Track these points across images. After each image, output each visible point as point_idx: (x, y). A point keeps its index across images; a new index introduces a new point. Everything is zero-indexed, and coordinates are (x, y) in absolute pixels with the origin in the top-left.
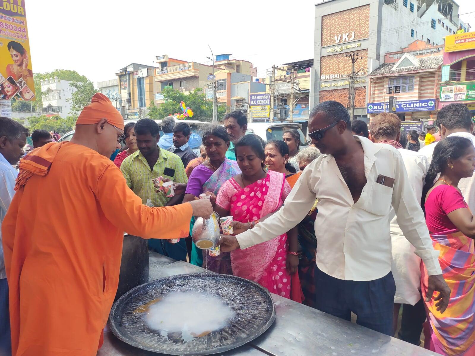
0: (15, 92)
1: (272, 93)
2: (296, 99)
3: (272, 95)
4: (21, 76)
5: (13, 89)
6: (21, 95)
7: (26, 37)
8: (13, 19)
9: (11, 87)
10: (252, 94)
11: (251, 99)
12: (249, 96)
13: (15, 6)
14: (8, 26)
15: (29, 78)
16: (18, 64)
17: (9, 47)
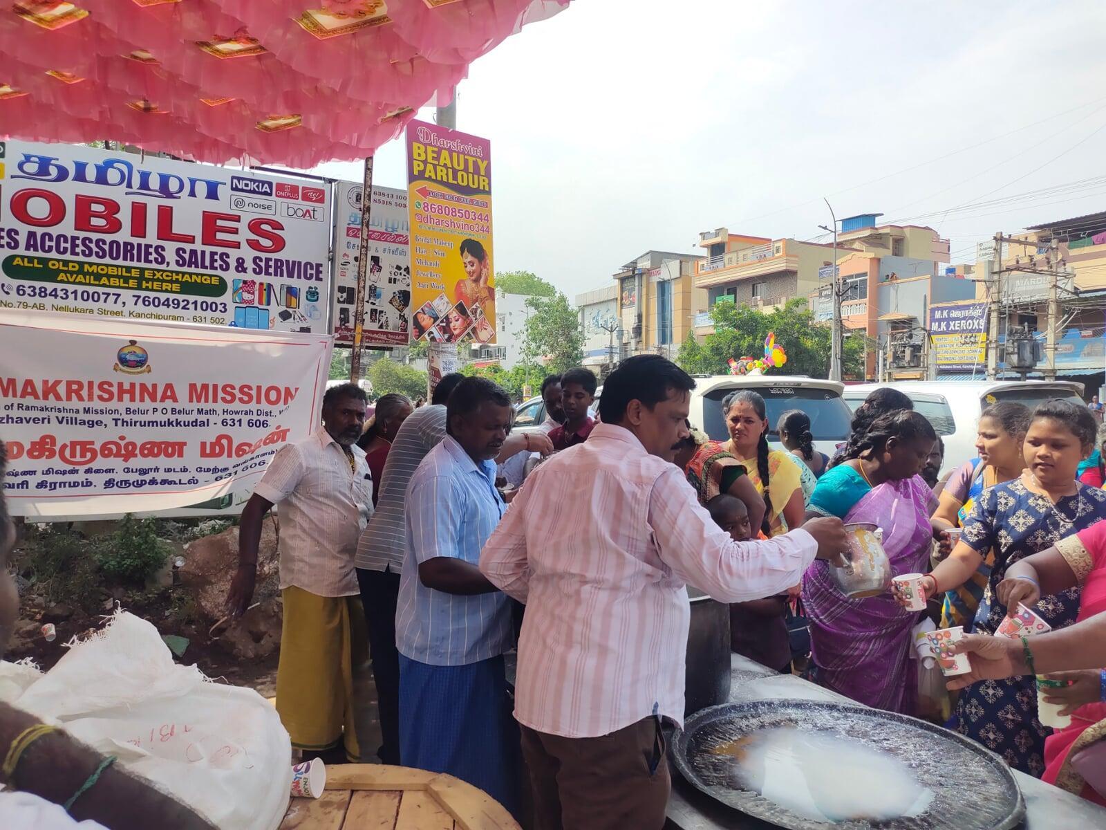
0: (466, 328)
1: (994, 302)
2: (1066, 316)
3: (994, 307)
4: (476, 300)
5: (463, 324)
6: (474, 333)
7: (488, 230)
8: (471, 200)
9: (460, 320)
10: (936, 305)
11: (933, 320)
12: (928, 312)
13: (476, 176)
14: (463, 212)
15: (488, 303)
16: (473, 278)
17: (462, 250)
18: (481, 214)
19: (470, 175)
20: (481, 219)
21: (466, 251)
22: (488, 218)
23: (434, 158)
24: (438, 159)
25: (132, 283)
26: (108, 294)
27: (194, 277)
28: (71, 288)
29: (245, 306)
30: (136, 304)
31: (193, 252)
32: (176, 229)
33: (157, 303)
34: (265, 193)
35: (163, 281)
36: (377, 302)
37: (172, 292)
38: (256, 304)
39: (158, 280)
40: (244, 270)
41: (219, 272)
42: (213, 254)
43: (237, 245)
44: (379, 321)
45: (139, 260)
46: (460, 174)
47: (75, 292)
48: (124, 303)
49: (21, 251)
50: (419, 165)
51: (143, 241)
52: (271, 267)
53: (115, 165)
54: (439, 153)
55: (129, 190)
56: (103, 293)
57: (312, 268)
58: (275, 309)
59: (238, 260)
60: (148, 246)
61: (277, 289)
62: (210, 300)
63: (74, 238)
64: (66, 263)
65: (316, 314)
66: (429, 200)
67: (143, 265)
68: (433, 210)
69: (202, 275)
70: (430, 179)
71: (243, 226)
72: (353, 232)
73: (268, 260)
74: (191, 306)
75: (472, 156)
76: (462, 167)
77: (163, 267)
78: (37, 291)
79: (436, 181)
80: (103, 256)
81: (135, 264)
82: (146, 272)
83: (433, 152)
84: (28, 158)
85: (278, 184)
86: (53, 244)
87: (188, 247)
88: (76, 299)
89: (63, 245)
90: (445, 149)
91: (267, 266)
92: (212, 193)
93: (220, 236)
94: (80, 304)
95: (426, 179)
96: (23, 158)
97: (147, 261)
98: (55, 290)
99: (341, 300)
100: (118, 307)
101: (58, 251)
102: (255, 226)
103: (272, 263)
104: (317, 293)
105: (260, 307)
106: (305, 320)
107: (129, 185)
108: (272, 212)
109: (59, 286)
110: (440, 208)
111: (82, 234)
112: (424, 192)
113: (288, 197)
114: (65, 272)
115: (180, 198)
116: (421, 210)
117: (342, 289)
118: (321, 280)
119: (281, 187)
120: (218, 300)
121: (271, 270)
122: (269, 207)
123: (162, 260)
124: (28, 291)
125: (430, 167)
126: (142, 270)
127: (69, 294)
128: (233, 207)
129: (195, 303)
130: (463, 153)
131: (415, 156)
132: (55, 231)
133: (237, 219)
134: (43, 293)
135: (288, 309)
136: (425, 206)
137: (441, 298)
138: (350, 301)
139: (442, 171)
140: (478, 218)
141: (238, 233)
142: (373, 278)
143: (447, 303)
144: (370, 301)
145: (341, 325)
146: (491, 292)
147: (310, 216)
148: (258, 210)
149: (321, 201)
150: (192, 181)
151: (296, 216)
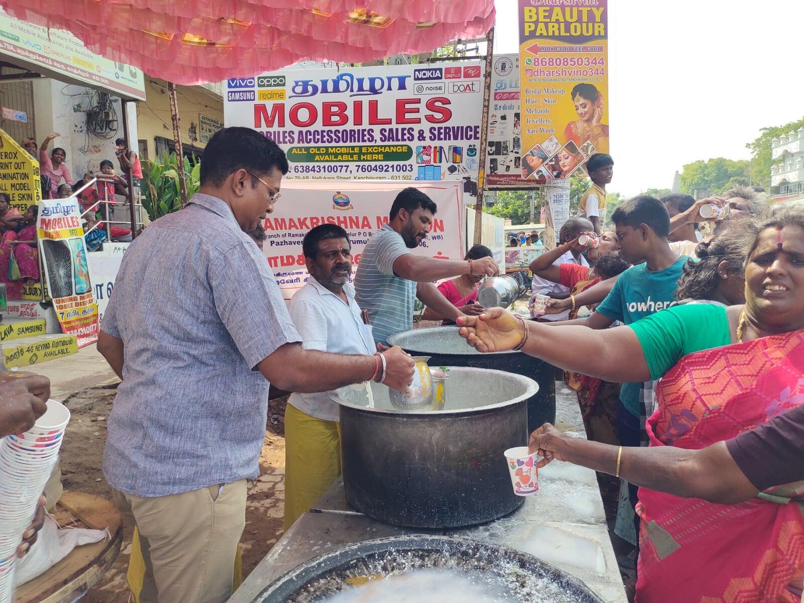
0: (576, 165)
4: (588, 138)
5: (573, 160)
6: (584, 168)
8: (586, 47)
9: (570, 158)
13: (590, 25)
14: (576, 60)
15: (601, 140)
16: (585, 118)
17: (574, 95)
18: (595, 59)
19: (584, 25)
20: (596, 63)
21: (578, 96)
22: (604, 61)
23: (545, 17)
24: (549, 17)
25: (355, 157)
26: (342, 166)
27: (392, 148)
28: (322, 164)
29: (424, 165)
30: (357, 171)
31: (391, 130)
32: (381, 116)
33: (370, 169)
34: (438, 78)
35: (374, 153)
36: (520, 151)
37: (378, 160)
38: (432, 163)
40: (424, 139)
41: (407, 143)
42: (403, 130)
43: (418, 121)
45: (359, 141)
46: (572, 26)
47: (324, 167)
48: (351, 171)
49: (296, 144)
50: (530, 27)
51: (360, 127)
52: (442, 133)
53: (344, 78)
54: (550, 12)
55: (352, 93)
56: (339, 166)
57: (471, 130)
58: (445, 165)
59: (419, 131)
60: (364, 130)
61: (446, 149)
62: (401, 163)
63: (323, 132)
64: (319, 148)
65: (474, 166)
66: (540, 55)
67: (361, 144)
68: (544, 63)
69: (397, 146)
70: (541, 36)
71: (422, 106)
72: (500, 96)
73: (440, 128)
74: (390, 169)
75: (587, 6)
76: (575, 18)
77: (373, 144)
78: (305, 169)
79: (547, 37)
80: (338, 142)
81: (357, 144)
82: (363, 148)
83: (545, 11)
84: (297, 83)
85: (446, 69)
86: (312, 137)
87: (387, 127)
88: (325, 171)
89: (317, 137)
90: (557, 6)
91: (440, 133)
92: (402, 87)
93: (408, 116)
94: (327, 174)
95: (538, 37)
96: (294, 84)
97: (364, 141)
98: (314, 167)
99: (491, 152)
100: (348, 174)
101: (315, 142)
102: (430, 106)
103: (442, 131)
104: (475, 149)
105: (435, 164)
106: (466, 171)
107: (352, 91)
108: (442, 91)
109: (316, 164)
110: (551, 61)
111: (327, 128)
112: (535, 49)
113: (454, 78)
114: (318, 154)
115: (381, 93)
116: (532, 66)
117: (491, 144)
118: (478, 138)
119: (448, 70)
120: (407, 163)
122: (440, 88)
123: (372, 139)
124: (300, 169)
125: (541, 26)
126: (361, 147)
127: (321, 168)
128: (416, 93)
129: (393, 166)
130: (577, 6)
131: (527, 19)
132: (312, 128)
133: (418, 101)
134: (307, 169)
135: (455, 165)
136: (536, 61)
137: (551, 140)
138: (498, 152)
139: (553, 26)
140: (592, 63)
141: (419, 112)
142: (516, 131)
143: (557, 144)
144: (514, 151)
145: (491, 173)
146: (605, 129)
147: (470, 89)
148: (433, 92)
149: (478, 75)
150: (390, 79)
151: (459, 91)
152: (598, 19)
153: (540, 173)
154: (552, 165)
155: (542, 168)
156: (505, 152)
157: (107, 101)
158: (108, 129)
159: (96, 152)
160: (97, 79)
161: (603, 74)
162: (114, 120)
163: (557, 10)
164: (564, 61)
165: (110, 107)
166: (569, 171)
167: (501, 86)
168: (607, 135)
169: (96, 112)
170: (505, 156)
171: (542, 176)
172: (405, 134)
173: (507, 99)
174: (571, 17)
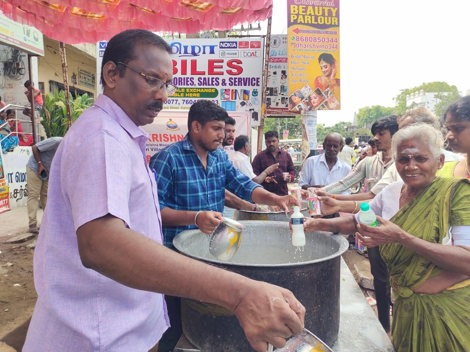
0: (321, 102)
4: (328, 87)
5: (319, 100)
6: (326, 105)
8: (326, 32)
13: (330, 18)
14: (321, 39)
15: (335, 88)
16: (326, 74)
17: (320, 60)
18: (332, 39)
19: (326, 18)
20: (333, 42)
21: (322, 60)
22: (337, 40)
24: (306, 12)
25: (182, 95)
27: (205, 90)
29: (225, 101)
30: (183, 104)
31: (205, 79)
32: (198, 69)
33: (191, 102)
34: (234, 47)
35: (193, 93)
36: (285, 94)
37: (197, 97)
38: (230, 100)
39: (191, 92)
40: (225, 84)
41: (215, 87)
42: (212, 78)
43: (222, 74)
44: (286, 103)
46: (319, 18)
48: (179, 103)
50: (294, 17)
51: (185, 76)
52: (236, 82)
53: (175, 45)
54: (306, 9)
55: (180, 55)
56: (172, 100)
57: (255, 80)
58: (238, 101)
59: (223, 80)
60: (187, 78)
61: (239, 91)
65: (257, 102)
66: (300, 35)
67: (186, 86)
68: (302, 40)
69: (208, 88)
70: (301, 23)
71: (224, 64)
72: (273, 60)
73: (235, 79)
75: (327, 7)
76: (321, 14)
77: (193, 87)
79: (304, 24)
81: (183, 86)
82: (187, 89)
83: (303, 8)
85: (239, 42)
87: (202, 77)
90: (310, 5)
91: (235, 82)
92: (212, 52)
93: (215, 70)
95: (299, 23)
99: (267, 94)
100: (177, 105)
102: (230, 64)
103: (237, 80)
104: (257, 92)
105: (232, 101)
106: (252, 105)
107: (180, 53)
108: (237, 56)
110: (306, 39)
112: (297, 31)
113: (244, 48)
115: (199, 55)
116: (295, 41)
117: (268, 89)
118: (259, 85)
119: (241, 43)
120: (215, 99)
121: (237, 83)
122: (236, 54)
123: (193, 84)
125: (301, 17)
126: (185, 89)
128: (221, 56)
130: (322, 6)
131: (292, 12)
133: (222, 61)
135: (244, 101)
136: (298, 38)
137: (306, 87)
138: (271, 94)
139: (308, 18)
140: (330, 41)
141: (222, 68)
142: (282, 81)
143: (310, 89)
144: (281, 94)
145: (267, 106)
146: (338, 81)
147: (254, 55)
148: (231, 56)
149: (259, 47)
150: (204, 47)
151: (247, 56)
152: (334, 15)
153: (300, 107)
154: (307, 102)
155: (301, 104)
156: (275, 94)
157: (18, 56)
158: (18, 73)
159: (10, 88)
160: (12, 40)
161: (337, 48)
162: (23, 68)
163: (310, 8)
164: (314, 39)
165: (20, 60)
166: (317, 106)
167: (274, 54)
168: (339, 85)
169: (10, 63)
170: (276, 97)
171: (301, 109)
172: (214, 81)
173: (277, 62)
174: (319, 13)
